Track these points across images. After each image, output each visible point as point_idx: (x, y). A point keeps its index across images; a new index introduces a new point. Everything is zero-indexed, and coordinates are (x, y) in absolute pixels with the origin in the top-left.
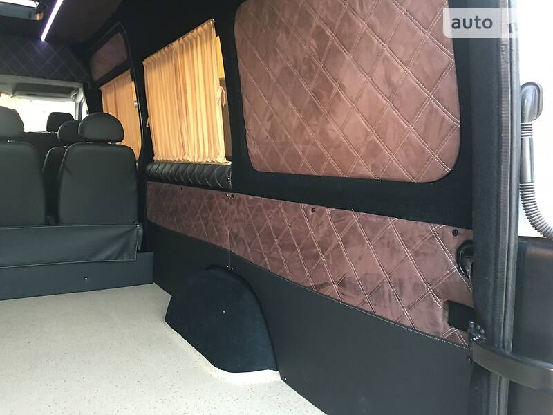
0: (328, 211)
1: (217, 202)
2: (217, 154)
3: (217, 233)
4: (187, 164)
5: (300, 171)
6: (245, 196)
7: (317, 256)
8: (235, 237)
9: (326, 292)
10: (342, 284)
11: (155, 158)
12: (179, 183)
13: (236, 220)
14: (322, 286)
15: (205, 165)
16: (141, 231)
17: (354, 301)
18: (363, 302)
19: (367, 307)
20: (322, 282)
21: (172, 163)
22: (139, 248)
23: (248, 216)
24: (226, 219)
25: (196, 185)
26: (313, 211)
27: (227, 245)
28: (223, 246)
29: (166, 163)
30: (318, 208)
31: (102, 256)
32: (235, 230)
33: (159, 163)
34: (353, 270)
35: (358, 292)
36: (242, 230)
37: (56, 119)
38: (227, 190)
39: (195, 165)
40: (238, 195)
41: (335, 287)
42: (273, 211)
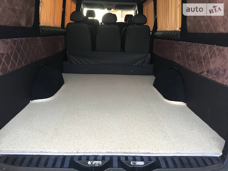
0: (208, 46)
1: (174, 45)
2: (177, 27)
3: (173, 57)
4: (167, 31)
5: (202, 32)
6: (183, 42)
7: (202, 62)
8: (178, 57)
9: (203, 75)
10: (208, 72)
11: (157, 30)
12: (163, 39)
13: (179, 51)
14: (202, 73)
15: (172, 31)
16: (150, 56)
17: (210, 77)
18: (213, 77)
19: (214, 79)
20: (202, 71)
21: (162, 31)
22: (149, 62)
23: (183, 49)
24: (176, 51)
25: (169, 39)
26: (203, 46)
27: (176, 60)
28: (174, 61)
29: (160, 31)
30: (204, 45)
31: (137, 64)
32: (179, 55)
33: (158, 31)
34: (212, 67)
35: (212, 74)
36: (181, 55)
37: (128, 17)
38: (178, 40)
39: (169, 31)
40: (181, 42)
41: (206, 73)
42: (191, 47)
